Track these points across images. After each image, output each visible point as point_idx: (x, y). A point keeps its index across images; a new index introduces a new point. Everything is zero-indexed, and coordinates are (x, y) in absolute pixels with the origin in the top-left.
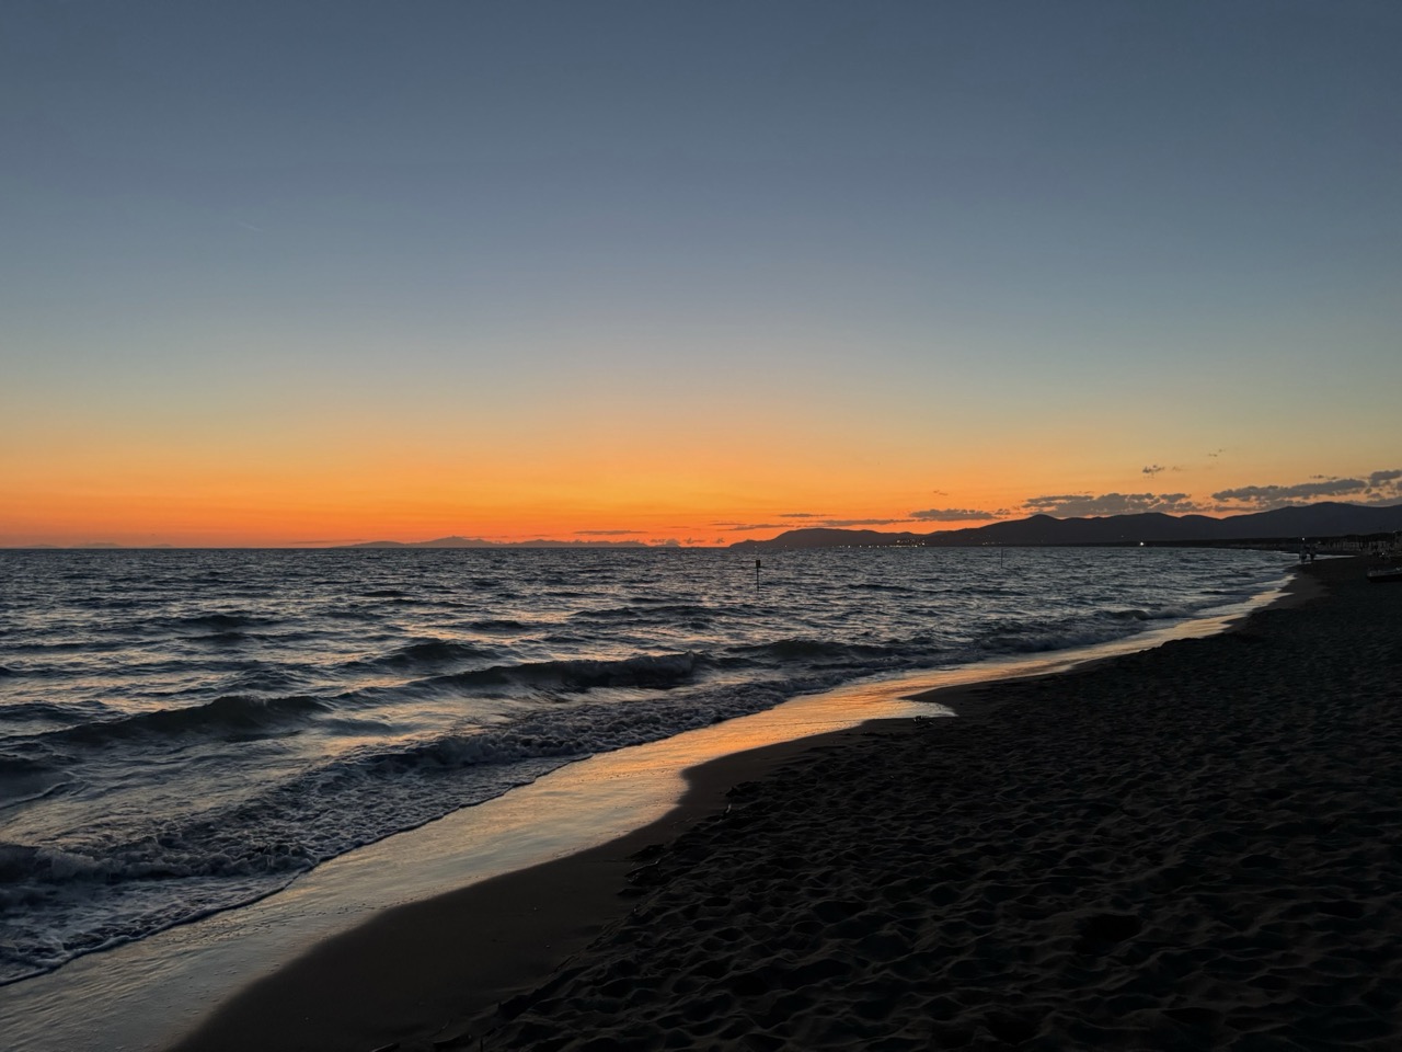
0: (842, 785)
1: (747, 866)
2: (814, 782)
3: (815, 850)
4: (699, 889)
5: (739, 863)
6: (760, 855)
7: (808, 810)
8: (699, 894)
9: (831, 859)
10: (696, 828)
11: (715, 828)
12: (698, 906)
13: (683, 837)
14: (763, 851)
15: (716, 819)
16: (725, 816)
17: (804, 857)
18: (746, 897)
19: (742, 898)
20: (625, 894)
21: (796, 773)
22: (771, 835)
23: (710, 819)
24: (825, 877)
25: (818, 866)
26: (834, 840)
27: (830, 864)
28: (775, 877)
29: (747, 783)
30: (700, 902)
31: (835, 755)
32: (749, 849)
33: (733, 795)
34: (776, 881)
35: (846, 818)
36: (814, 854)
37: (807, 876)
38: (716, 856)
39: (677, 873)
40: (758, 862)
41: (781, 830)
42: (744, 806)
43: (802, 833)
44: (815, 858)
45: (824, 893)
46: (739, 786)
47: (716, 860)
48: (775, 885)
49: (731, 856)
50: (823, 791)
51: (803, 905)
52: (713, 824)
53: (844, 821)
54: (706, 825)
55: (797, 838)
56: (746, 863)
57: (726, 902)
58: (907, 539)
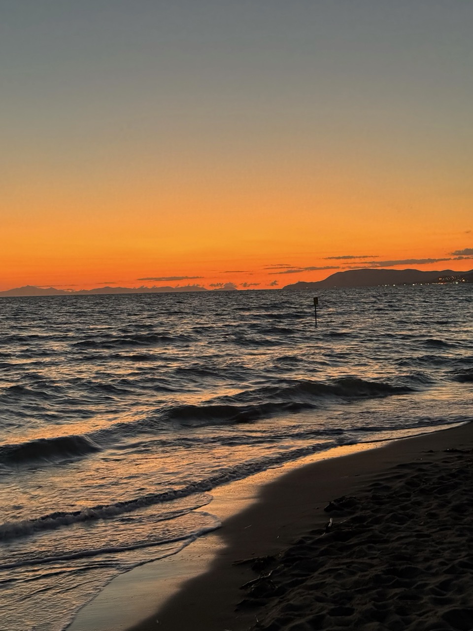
0: (436, 498)
1: (363, 576)
2: (408, 495)
3: (427, 559)
4: (319, 599)
5: (353, 573)
6: (372, 566)
7: (409, 523)
8: (321, 604)
9: (446, 568)
10: (301, 542)
11: (320, 541)
12: (323, 617)
13: (291, 550)
14: (375, 562)
15: (320, 532)
16: (328, 530)
17: (420, 566)
18: (369, 606)
19: (365, 608)
20: (244, 606)
21: (388, 488)
22: (378, 546)
23: (313, 532)
24: (445, 586)
25: (435, 575)
26: (444, 550)
27: (446, 572)
28: (395, 586)
29: (343, 498)
30: (324, 612)
31: (424, 470)
32: (360, 560)
33: (331, 510)
34: (397, 590)
35: (450, 529)
36: (428, 564)
37: (426, 585)
38: (327, 567)
39: (294, 584)
40: (372, 572)
41: (386, 541)
42: (344, 520)
43: (408, 544)
44: (430, 568)
45: (448, 601)
46: (335, 501)
47: (330, 571)
48: (396, 594)
49: (345, 567)
50: (419, 504)
51: (430, 614)
52: (318, 537)
53: (449, 532)
54: (311, 538)
55: (405, 548)
56: (360, 574)
57: (350, 612)
58: (448, 277)
